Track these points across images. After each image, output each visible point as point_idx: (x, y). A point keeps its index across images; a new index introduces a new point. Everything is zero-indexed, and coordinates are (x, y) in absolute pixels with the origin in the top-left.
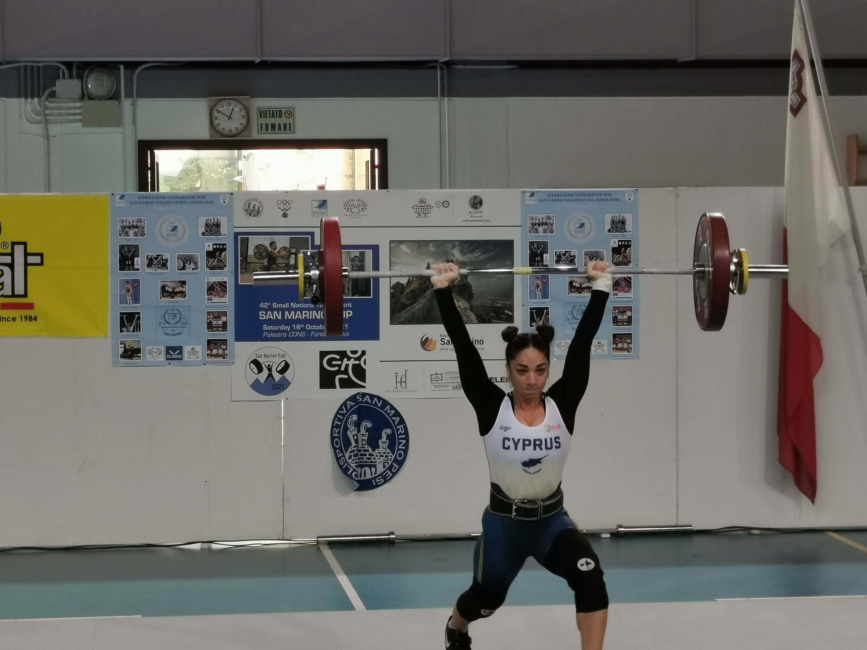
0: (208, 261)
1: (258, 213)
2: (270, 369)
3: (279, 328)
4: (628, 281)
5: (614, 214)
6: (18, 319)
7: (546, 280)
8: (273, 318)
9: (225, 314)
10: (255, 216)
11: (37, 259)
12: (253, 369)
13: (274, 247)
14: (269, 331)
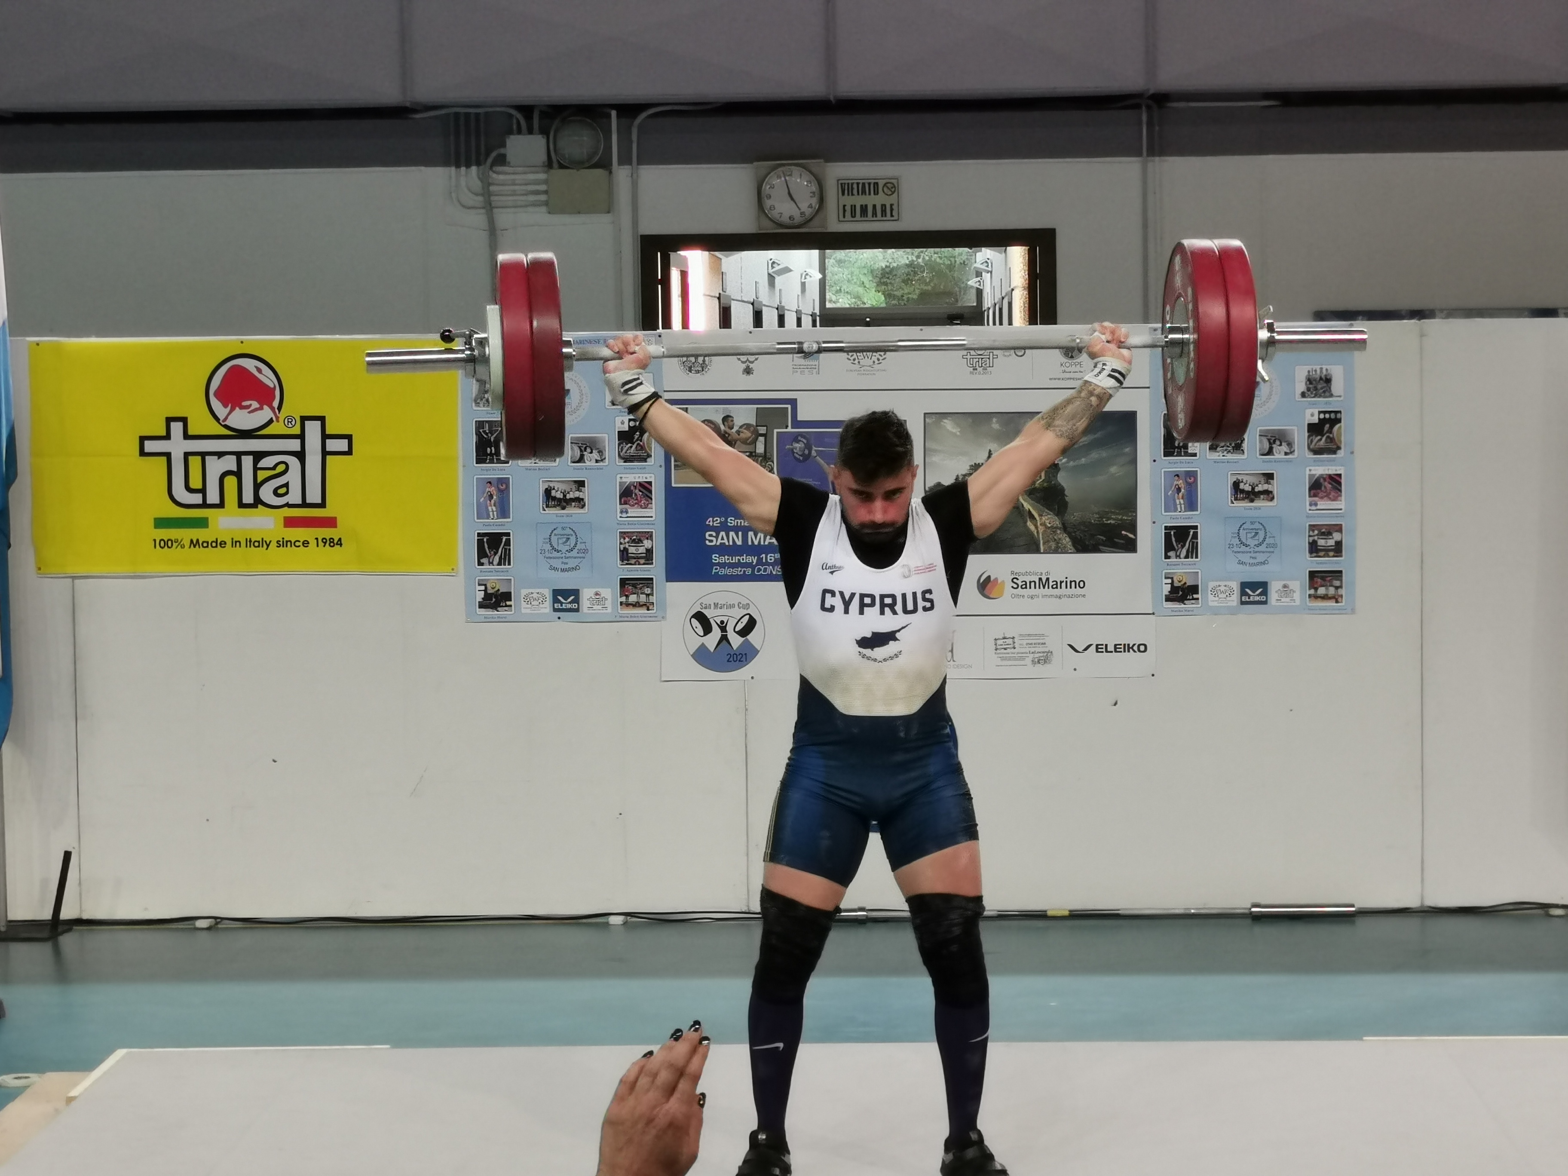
0: (620, 447)
1: (703, 368)
2: (723, 627)
3: (739, 560)
4: (1335, 481)
5: (1311, 367)
6: (313, 543)
7: (1192, 479)
8: (729, 542)
9: (649, 535)
10: (698, 372)
11: (343, 445)
12: (696, 628)
13: (731, 423)
14: (723, 565)
